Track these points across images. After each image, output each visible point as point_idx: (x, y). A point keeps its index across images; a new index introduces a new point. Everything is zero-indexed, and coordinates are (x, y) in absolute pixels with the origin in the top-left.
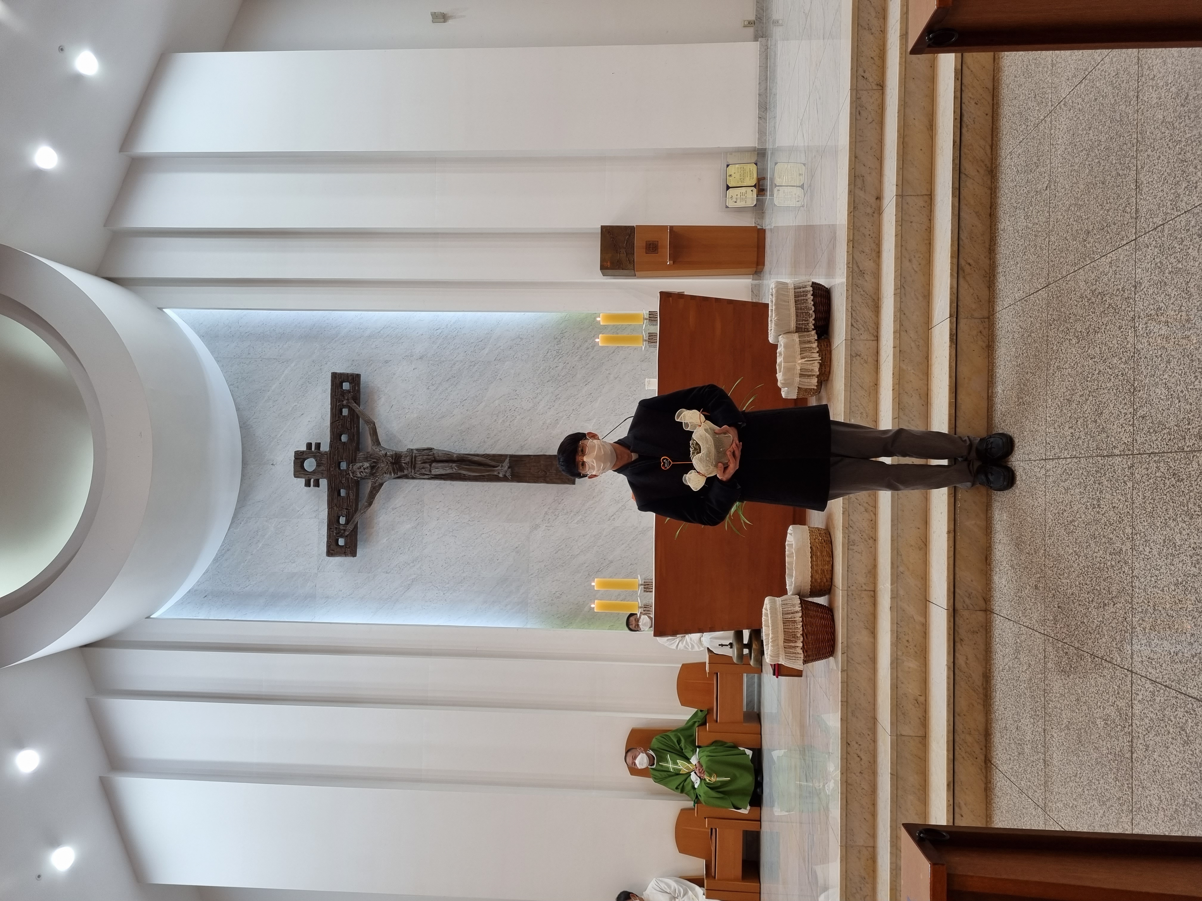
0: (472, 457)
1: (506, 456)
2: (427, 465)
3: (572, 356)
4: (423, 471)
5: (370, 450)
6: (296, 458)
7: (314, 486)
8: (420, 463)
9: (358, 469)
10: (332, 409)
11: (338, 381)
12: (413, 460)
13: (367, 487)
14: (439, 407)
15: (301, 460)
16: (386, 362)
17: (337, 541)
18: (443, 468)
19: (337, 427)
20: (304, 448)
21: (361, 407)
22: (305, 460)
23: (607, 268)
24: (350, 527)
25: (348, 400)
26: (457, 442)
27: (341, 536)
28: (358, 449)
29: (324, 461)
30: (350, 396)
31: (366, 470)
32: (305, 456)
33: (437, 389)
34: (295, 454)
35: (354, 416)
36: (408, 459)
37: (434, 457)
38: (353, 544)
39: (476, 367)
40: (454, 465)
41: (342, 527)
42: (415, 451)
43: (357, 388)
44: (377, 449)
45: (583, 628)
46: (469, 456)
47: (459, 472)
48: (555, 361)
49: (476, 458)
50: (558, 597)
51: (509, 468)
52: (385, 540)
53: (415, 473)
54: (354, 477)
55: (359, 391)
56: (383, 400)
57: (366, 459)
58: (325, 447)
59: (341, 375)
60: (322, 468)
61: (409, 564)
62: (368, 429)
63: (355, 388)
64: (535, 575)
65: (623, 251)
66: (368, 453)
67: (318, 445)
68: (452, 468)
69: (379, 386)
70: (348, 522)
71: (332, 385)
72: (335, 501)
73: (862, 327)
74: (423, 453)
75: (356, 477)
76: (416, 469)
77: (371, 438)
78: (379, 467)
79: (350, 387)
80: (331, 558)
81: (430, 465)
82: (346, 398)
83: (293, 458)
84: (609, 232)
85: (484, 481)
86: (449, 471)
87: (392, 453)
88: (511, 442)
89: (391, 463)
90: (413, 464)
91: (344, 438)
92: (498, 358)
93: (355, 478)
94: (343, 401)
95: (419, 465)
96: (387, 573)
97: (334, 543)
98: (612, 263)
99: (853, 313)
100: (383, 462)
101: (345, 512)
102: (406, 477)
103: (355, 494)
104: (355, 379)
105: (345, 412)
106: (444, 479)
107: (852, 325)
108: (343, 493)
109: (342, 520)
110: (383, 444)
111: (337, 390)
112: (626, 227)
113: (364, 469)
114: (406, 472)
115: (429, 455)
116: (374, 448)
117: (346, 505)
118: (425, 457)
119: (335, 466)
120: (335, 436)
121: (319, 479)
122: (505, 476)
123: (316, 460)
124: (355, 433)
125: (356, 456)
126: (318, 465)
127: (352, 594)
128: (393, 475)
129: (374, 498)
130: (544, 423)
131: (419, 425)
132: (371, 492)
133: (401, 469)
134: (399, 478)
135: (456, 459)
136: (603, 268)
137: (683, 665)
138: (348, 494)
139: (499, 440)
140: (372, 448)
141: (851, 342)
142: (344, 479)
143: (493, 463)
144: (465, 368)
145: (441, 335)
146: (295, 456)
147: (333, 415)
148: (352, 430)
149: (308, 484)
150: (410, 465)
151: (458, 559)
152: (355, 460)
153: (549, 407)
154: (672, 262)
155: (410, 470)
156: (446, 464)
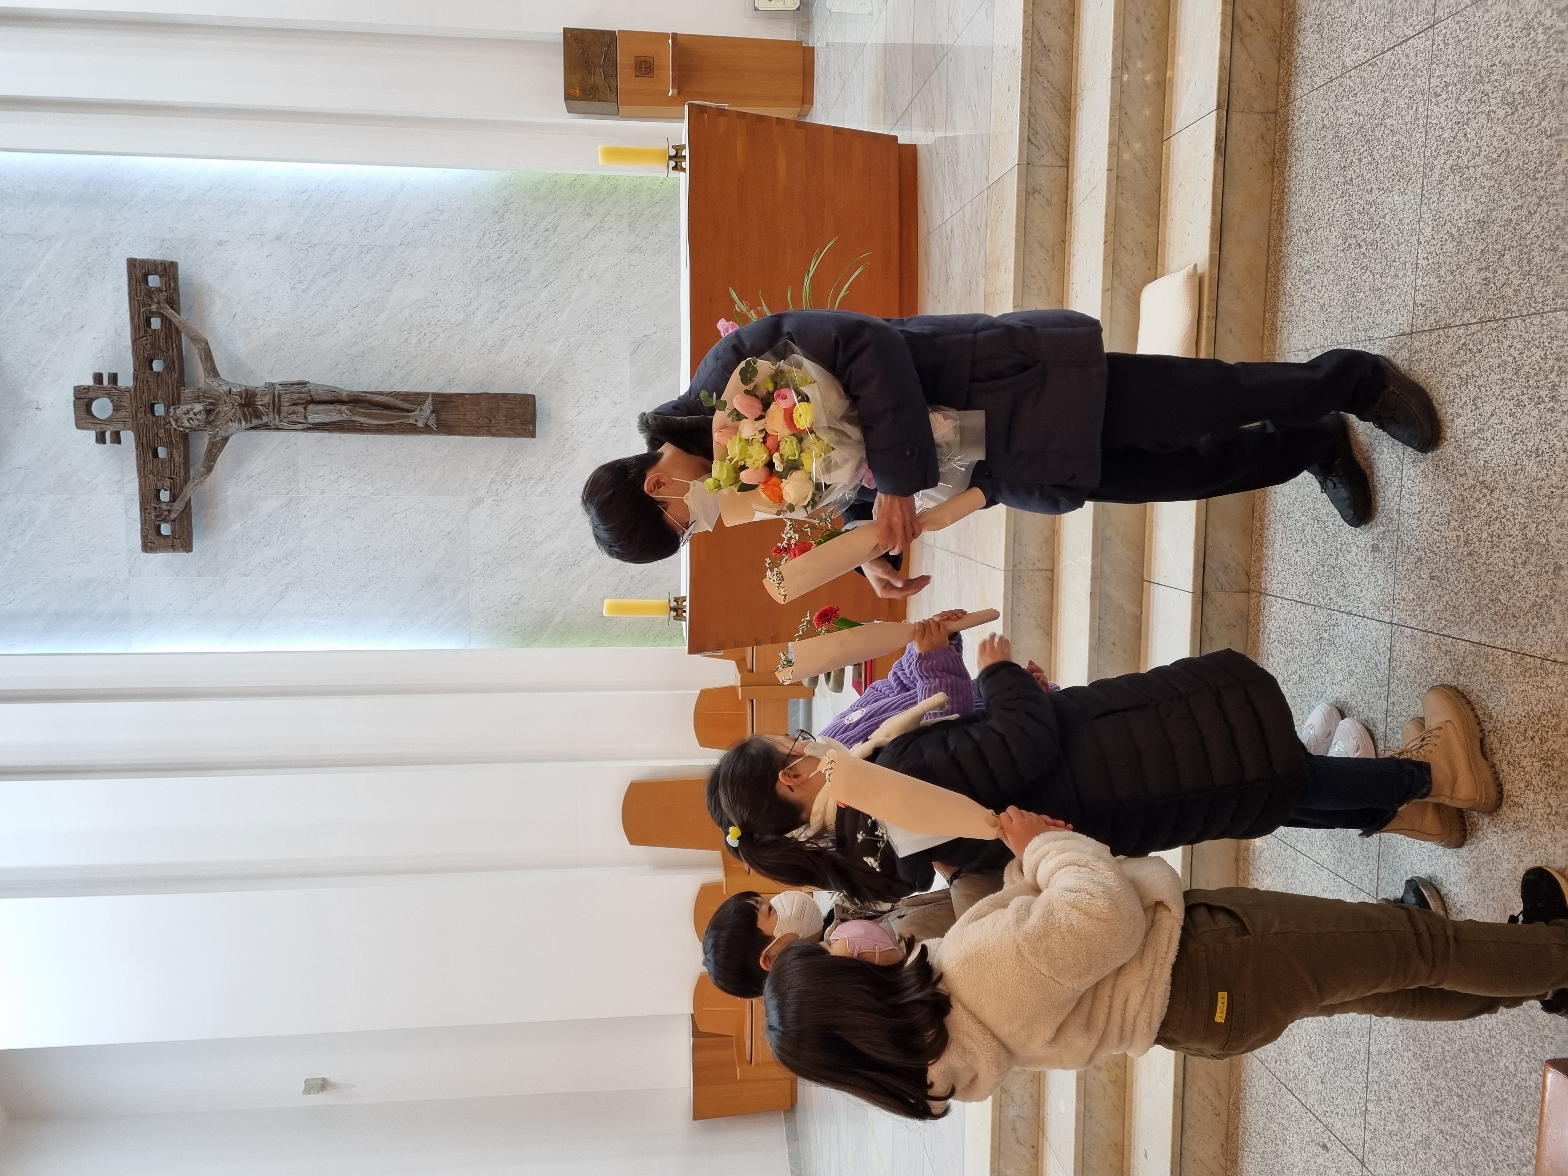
0: (372, 396)
1: (426, 395)
2: (300, 409)
3: (523, 241)
4: (294, 417)
5: (202, 385)
6: (77, 398)
7: (113, 442)
8: (287, 404)
9: (185, 414)
10: (132, 318)
11: (139, 274)
12: (276, 400)
13: (201, 444)
14: (314, 318)
15: (86, 401)
16: (220, 243)
17: (158, 528)
18: (325, 412)
19: (144, 347)
20: (89, 382)
21: (183, 316)
22: (92, 400)
23: (575, 98)
24: (179, 506)
25: (158, 303)
26: (346, 374)
27: (165, 520)
28: (181, 382)
29: (126, 402)
30: (162, 296)
31: (198, 417)
32: (91, 394)
33: (308, 289)
34: (75, 391)
35: (172, 332)
36: (267, 399)
37: (311, 396)
38: (186, 533)
39: (371, 254)
40: (344, 408)
41: (164, 507)
42: (278, 387)
43: (172, 285)
44: (215, 383)
45: (554, 646)
46: (367, 395)
47: (353, 419)
48: (497, 247)
49: (379, 398)
50: (516, 604)
51: (432, 412)
52: (238, 526)
53: (281, 421)
54: (179, 426)
55: (176, 289)
56: (218, 306)
57: (197, 399)
58: (126, 381)
59: (143, 262)
60: (123, 413)
61: (279, 562)
62: (196, 351)
63: (170, 285)
64: (479, 572)
65: (600, 71)
66: (199, 389)
67: (114, 378)
68: (341, 413)
69: (210, 282)
70: (173, 498)
71: (130, 279)
72: (150, 465)
73: (1044, 144)
74: (292, 389)
75: (183, 427)
76: (282, 415)
77: (203, 364)
78: (219, 411)
79: (161, 283)
80: (151, 556)
81: (305, 409)
82: (156, 300)
83: (72, 398)
84: (576, 39)
85: (394, 433)
86: (336, 418)
87: (239, 390)
88: (432, 375)
89: (240, 405)
90: (276, 406)
91: (157, 366)
92: (406, 242)
93: (181, 429)
94: (150, 305)
95: (286, 408)
96: (244, 575)
97: (153, 531)
98: (583, 90)
99: (1032, 119)
100: (226, 402)
101: (168, 482)
102: (266, 427)
103: (182, 454)
104: (168, 270)
105: (156, 323)
106: (329, 431)
107: (1029, 140)
108: (162, 452)
109: (165, 496)
110: (223, 375)
111: (138, 288)
112: (602, 31)
113: (195, 414)
114: (265, 419)
115: (301, 393)
116: (209, 381)
117: (168, 471)
118: (295, 396)
119: (145, 410)
120: (143, 362)
121: (119, 431)
122: (427, 425)
123: (112, 401)
124: (175, 358)
125: (179, 394)
126: (117, 408)
127: (189, 609)
128: (244, 423)
129: (214, 460)
130: (483, 345)
131: (283, 346)
132: (209, 450)
133: (258, 415)
134: (254, 428)
135: (346, 399)
136: (569, 97)
137: (702, 691)
138: (171, 455)
139: (413, 371)
140: (205, 382)
141: (1027, 170)
142: (163, 431)
143: (406, 406)
144: (353, 257)
145: (309, 202)
146: (75, 395)
147: (135, 329)
148: (170, 353)
149: (101, 439)
150: (271, 408)
151: (359, 552)
152: (179, 400)
153: (490, 319)
154: (676, 91)
155: (271, 415)
156: (331, 407)
